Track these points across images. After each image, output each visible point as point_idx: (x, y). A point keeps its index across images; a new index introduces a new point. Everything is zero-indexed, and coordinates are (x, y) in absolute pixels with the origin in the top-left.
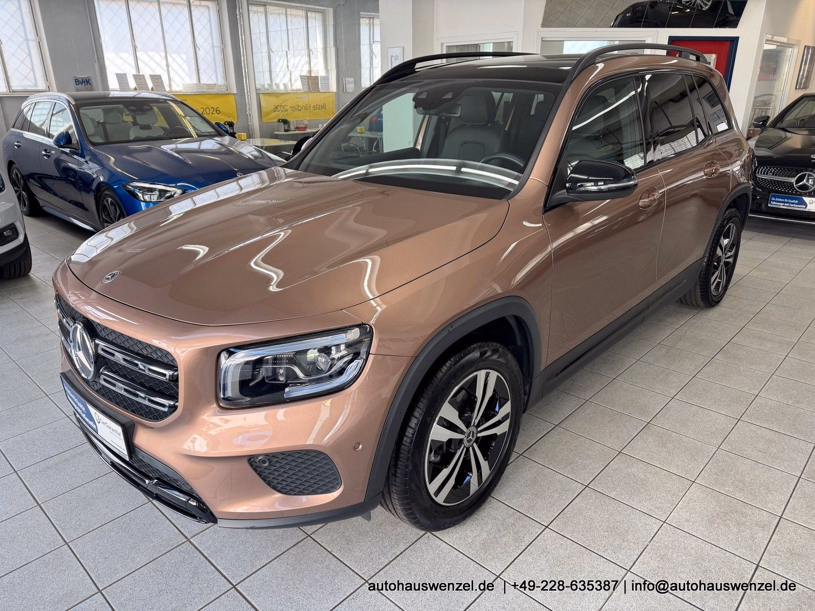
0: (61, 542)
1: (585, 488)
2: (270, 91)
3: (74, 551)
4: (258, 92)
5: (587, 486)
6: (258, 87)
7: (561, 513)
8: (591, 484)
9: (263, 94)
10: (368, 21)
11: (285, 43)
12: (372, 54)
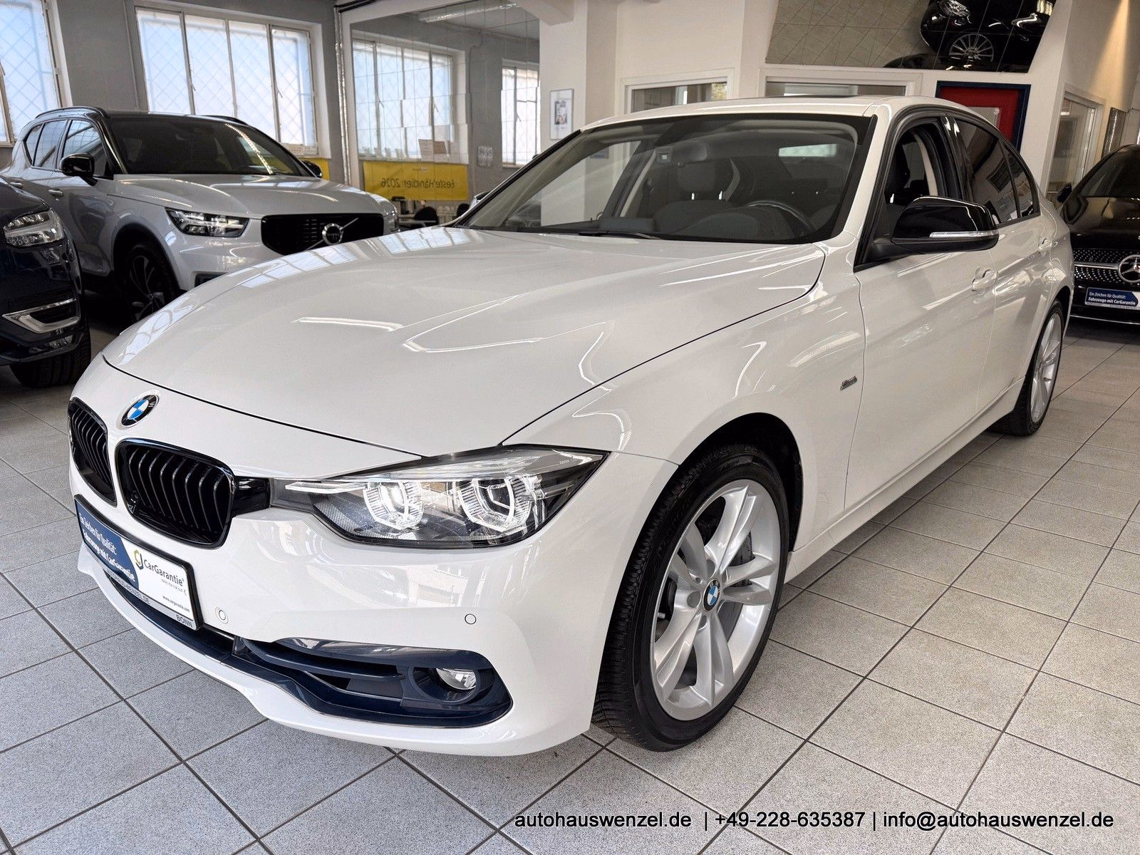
0: (115, 698)
1: (910, 630)
2: (378, 157)
3: (135, 708)
4: (360, 158)
5: (912, 627)
6: (362, 152)
7: (882, 659)
8: (918, 624)
9: (369, 161)
10: (512, 72)
11: (402, 97)
12: (516, 116)
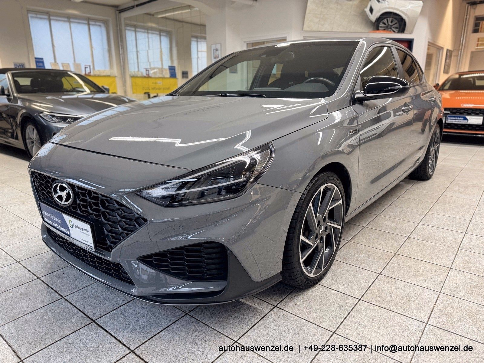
4: (131, 75)
7: (367, 290)
8: (382, 272)
10: (195, 39)
11: (147, 49)
12: (198, 58)
